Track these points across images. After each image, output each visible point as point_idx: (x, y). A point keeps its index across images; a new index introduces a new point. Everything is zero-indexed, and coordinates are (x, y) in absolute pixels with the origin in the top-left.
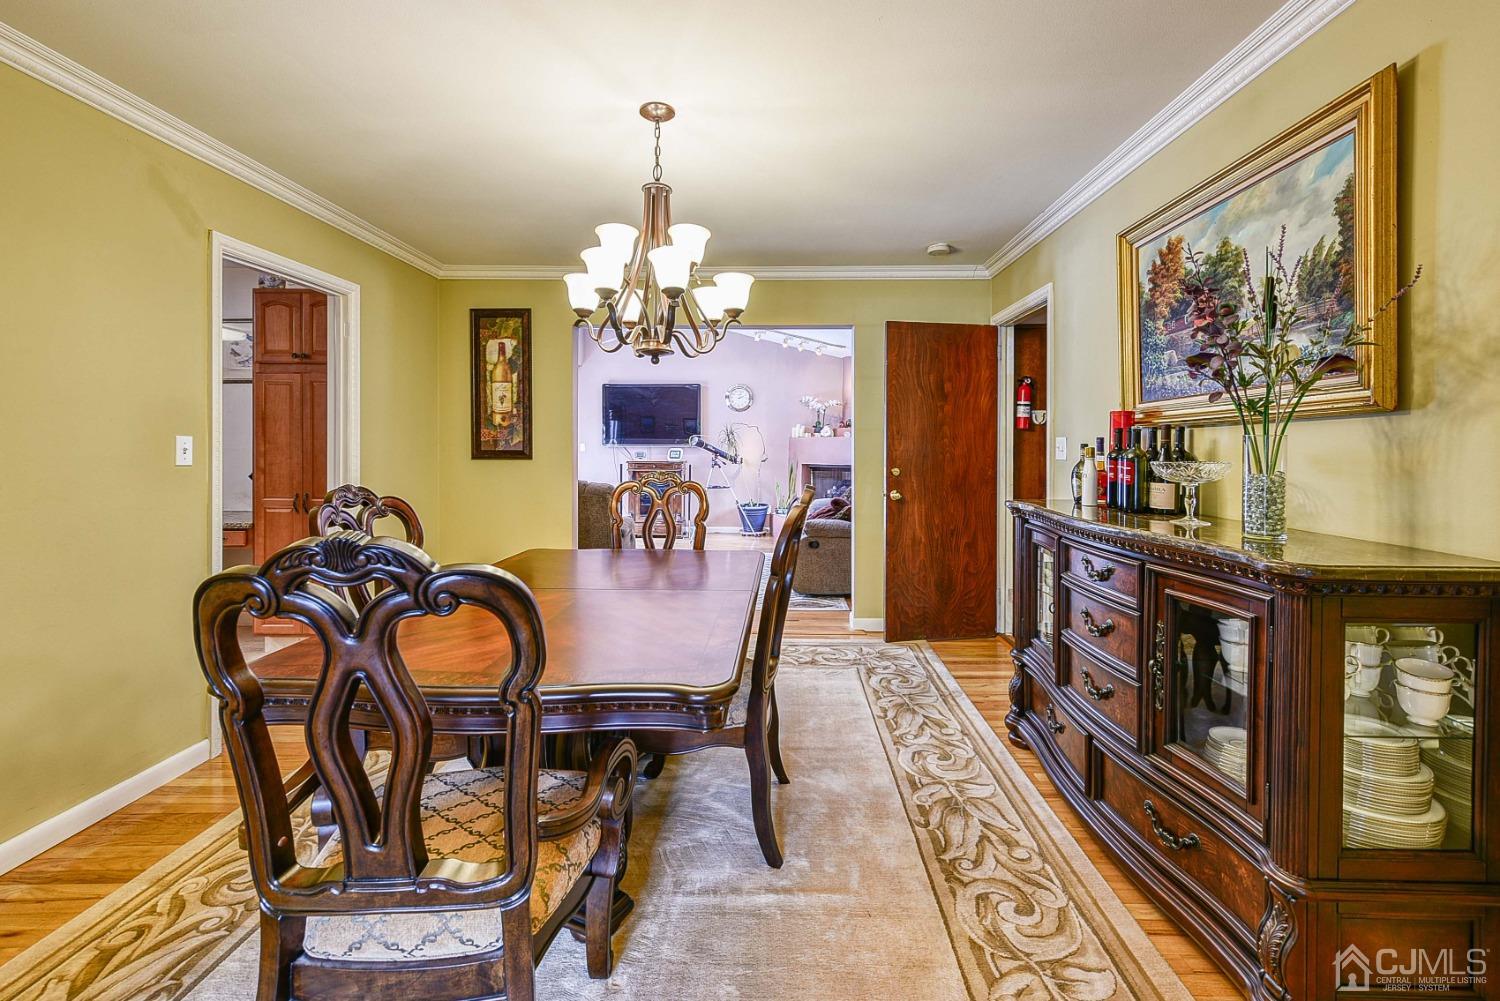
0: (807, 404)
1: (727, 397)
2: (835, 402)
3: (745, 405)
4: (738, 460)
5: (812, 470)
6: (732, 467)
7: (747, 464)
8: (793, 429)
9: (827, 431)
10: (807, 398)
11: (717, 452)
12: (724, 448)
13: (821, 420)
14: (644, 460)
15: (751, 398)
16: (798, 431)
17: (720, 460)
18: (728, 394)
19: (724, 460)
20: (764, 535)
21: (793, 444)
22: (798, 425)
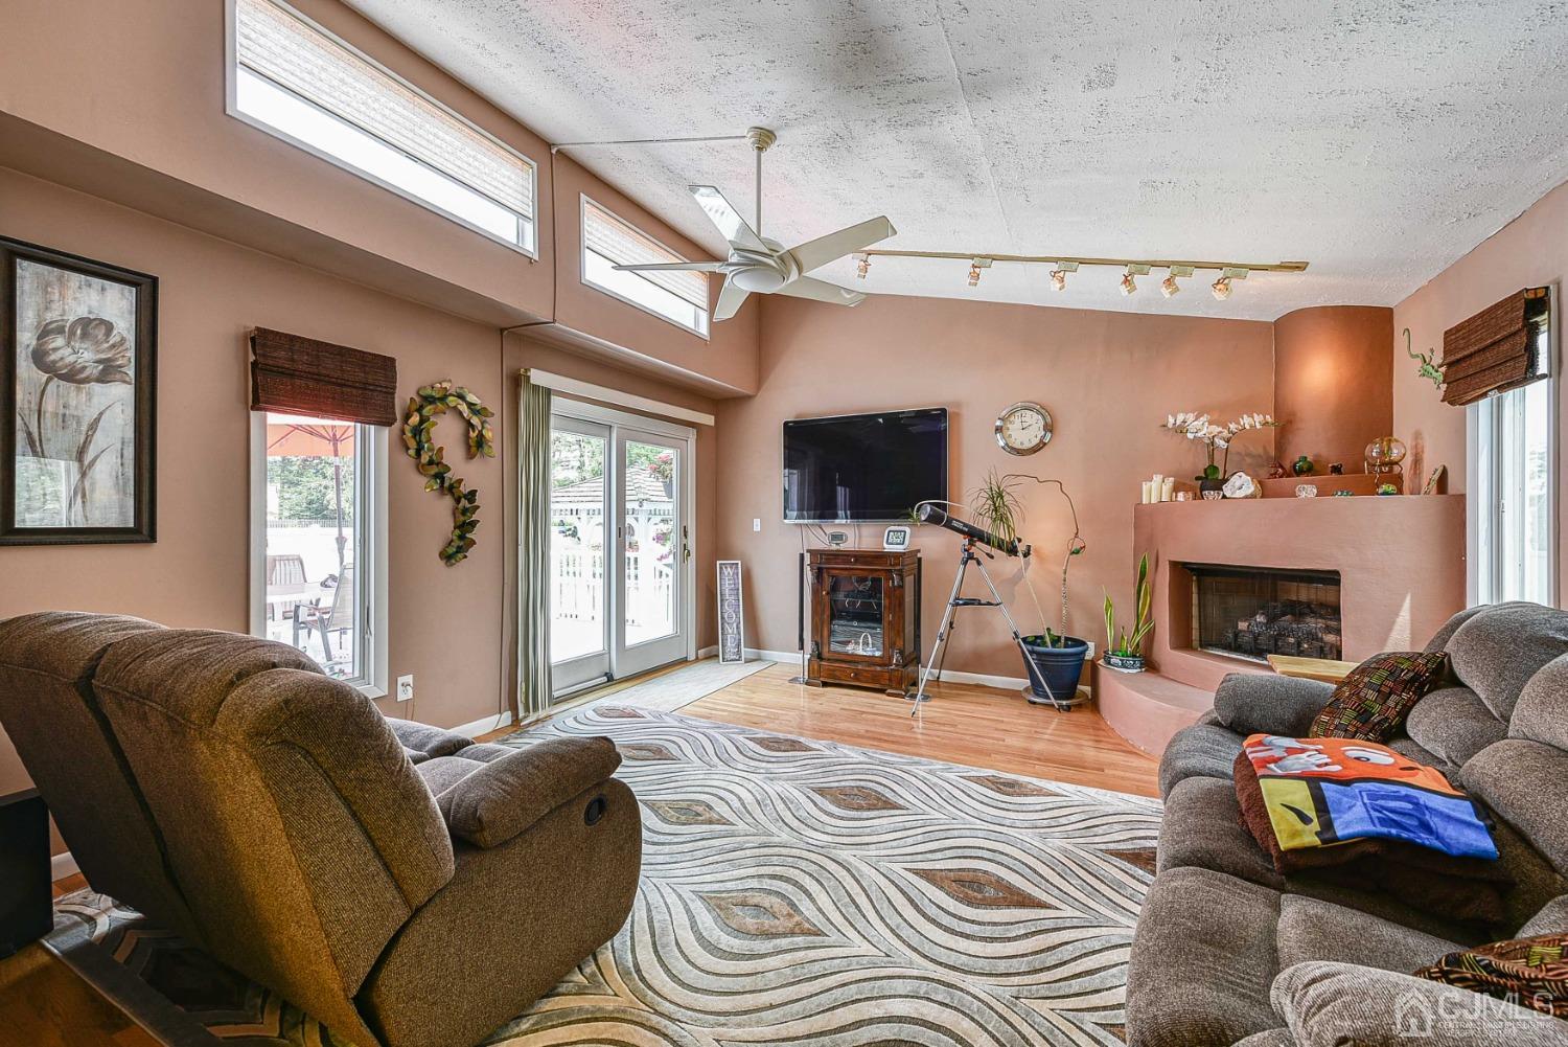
0: (1181, 430)
1: (999, 430)
2: (1258, 418)
3: (1037, 441)
4: (1021, 548)
5: (1190, 575)
6: (1007, 565)
7: (1041, 558)
8: (1145, 487)
9: (1241, 485)
10: (1180, 418)
11: (974, 535)
12: (985, 525)
13: (1219, 462)
14: (843, 547)
15: (1049, 428)
16: (1156, 489)
17: (980, 549)
18: (998, 423)
19: (987, 548)
20: (1079, 706)
21: (1144, 517)
22: (1158, 478)
